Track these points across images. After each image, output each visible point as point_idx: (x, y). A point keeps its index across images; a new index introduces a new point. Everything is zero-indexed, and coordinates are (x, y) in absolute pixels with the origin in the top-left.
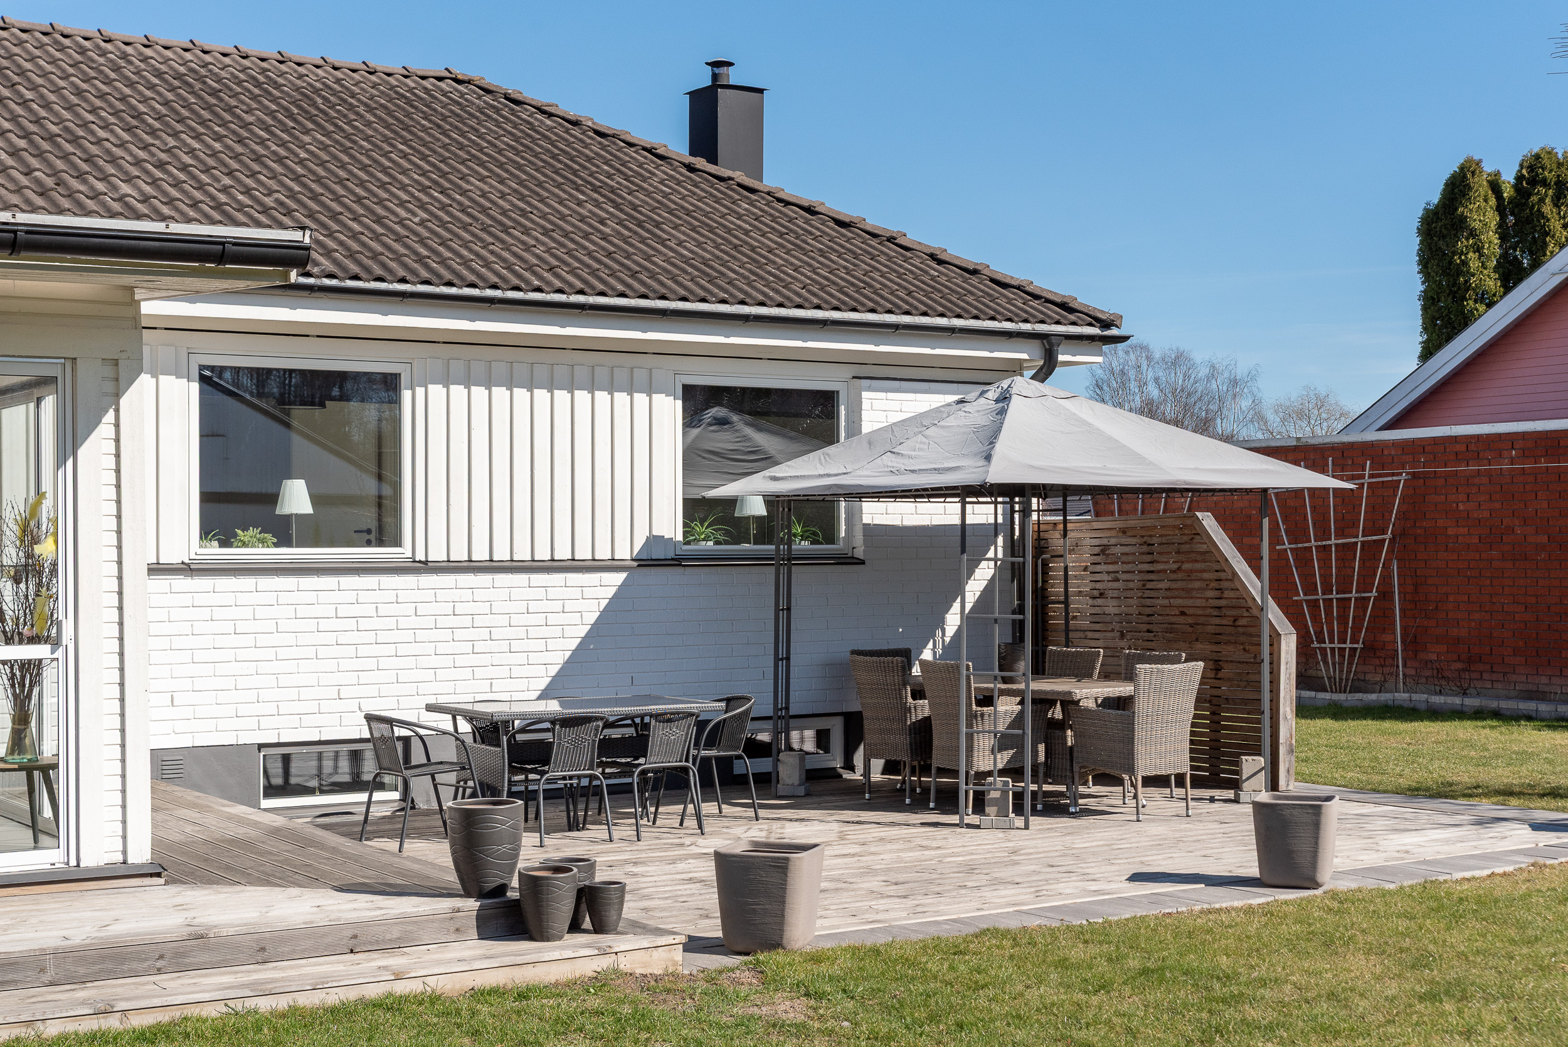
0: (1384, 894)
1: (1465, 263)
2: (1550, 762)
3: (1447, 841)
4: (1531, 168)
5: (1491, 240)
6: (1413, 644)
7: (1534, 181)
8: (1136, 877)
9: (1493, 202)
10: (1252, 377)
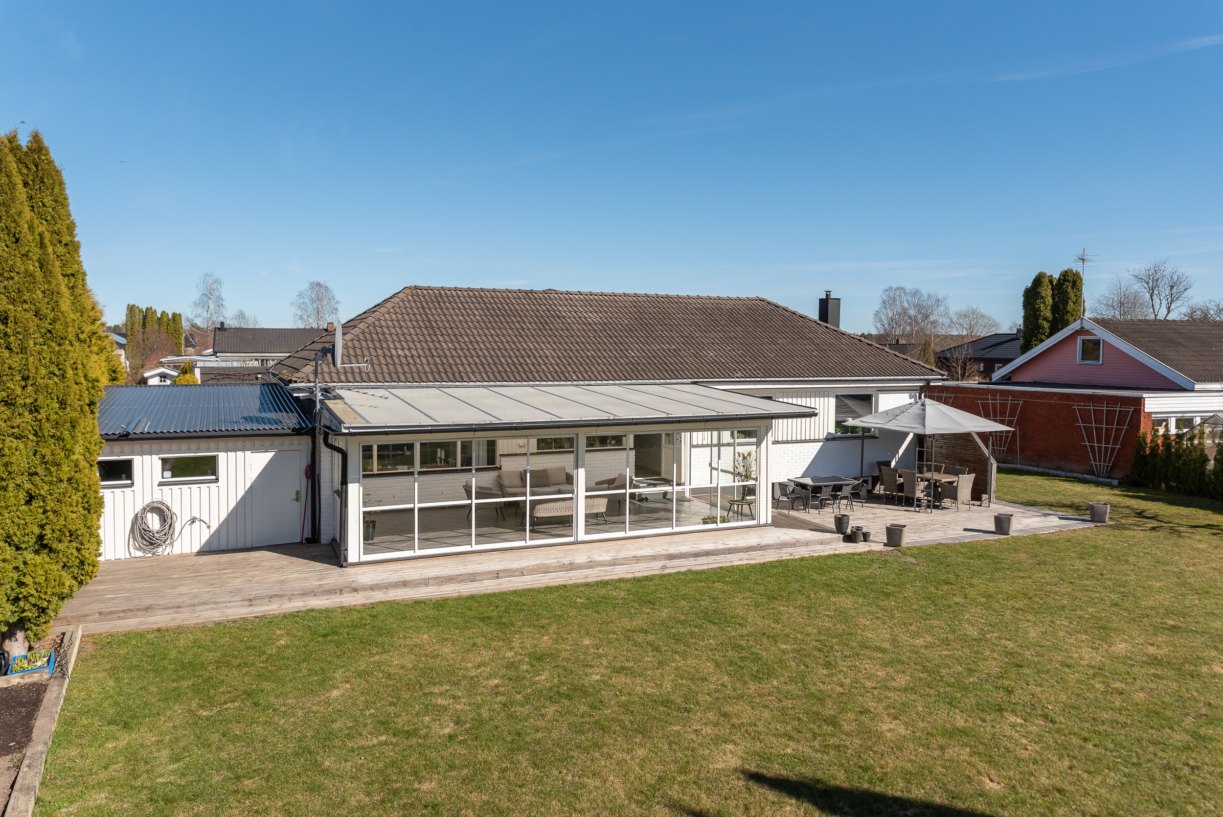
0: (1025, 537)
1: (1039, 308)
2: (1064, 495)
3: (1038, 522)
4: (1064, 276)
5: (1049, 301)
6: (1023, 450)
7: (1065, 280)
8: (965, 530)
9: (1050, 287)
10: (945, 298)
